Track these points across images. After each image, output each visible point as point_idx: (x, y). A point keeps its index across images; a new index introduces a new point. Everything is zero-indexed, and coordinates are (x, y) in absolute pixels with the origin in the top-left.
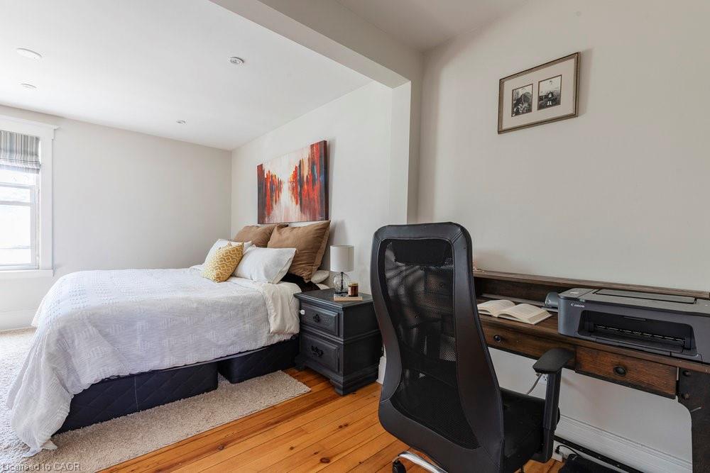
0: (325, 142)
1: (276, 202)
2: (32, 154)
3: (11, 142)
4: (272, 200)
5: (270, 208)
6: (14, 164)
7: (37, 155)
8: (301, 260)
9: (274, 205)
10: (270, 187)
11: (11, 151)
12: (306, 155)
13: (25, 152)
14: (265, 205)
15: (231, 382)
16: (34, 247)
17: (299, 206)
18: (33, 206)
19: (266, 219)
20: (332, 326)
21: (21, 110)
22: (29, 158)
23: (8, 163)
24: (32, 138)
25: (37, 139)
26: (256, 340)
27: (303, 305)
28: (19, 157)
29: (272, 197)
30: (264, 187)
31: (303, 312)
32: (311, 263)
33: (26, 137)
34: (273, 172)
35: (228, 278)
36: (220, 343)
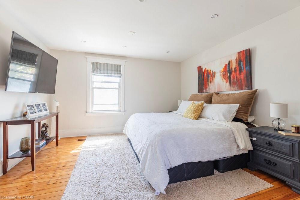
0: (249, 49)
1: (211, 82)
2: (119, 71)
3: (114, 68)
4: (208, 82)
5: (207, 86)
6: (115, 75)
7: (121, 71)
8: (241, 111)
9: (210, 84)
10: (207, 75)
11: (114, 71)
12: (234, 58)
13: (118, 71)
14: (203, 84)
15: (219, 172)
16: (119, 104)
17: (228, 83)
18: (119, 89)
19: (204, 91)
20: (287, 150)
21: (117, 56)
22: (119, 73)
23: (114, 75)
24: (119, 65)
25: (121, 65)
26: (231, 152)
27: (254, 135)
28: (116, 72)
29: (208, 80)
30: (202, 76)
31: (254, 139)
32: (247, 112)
33: (118, 65)
34: (208, 68)
35: (198, 118)
36: (217, 152)
